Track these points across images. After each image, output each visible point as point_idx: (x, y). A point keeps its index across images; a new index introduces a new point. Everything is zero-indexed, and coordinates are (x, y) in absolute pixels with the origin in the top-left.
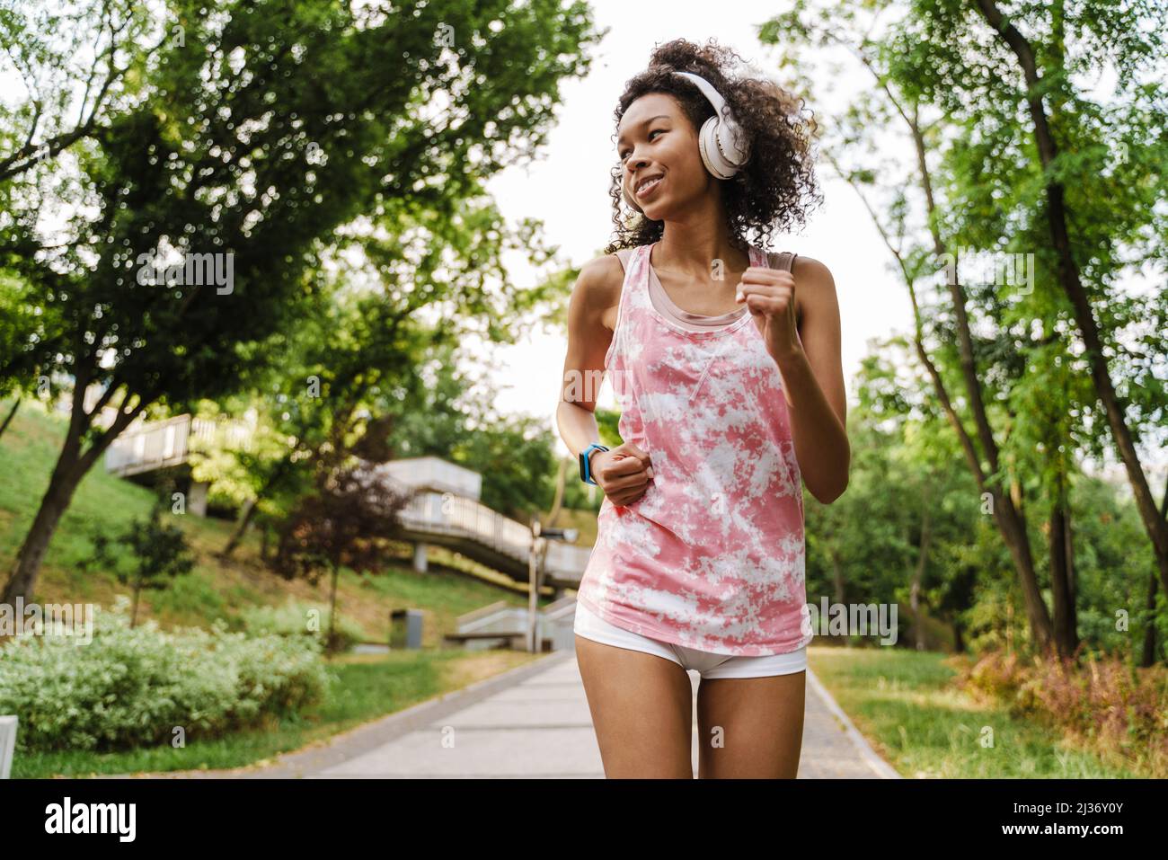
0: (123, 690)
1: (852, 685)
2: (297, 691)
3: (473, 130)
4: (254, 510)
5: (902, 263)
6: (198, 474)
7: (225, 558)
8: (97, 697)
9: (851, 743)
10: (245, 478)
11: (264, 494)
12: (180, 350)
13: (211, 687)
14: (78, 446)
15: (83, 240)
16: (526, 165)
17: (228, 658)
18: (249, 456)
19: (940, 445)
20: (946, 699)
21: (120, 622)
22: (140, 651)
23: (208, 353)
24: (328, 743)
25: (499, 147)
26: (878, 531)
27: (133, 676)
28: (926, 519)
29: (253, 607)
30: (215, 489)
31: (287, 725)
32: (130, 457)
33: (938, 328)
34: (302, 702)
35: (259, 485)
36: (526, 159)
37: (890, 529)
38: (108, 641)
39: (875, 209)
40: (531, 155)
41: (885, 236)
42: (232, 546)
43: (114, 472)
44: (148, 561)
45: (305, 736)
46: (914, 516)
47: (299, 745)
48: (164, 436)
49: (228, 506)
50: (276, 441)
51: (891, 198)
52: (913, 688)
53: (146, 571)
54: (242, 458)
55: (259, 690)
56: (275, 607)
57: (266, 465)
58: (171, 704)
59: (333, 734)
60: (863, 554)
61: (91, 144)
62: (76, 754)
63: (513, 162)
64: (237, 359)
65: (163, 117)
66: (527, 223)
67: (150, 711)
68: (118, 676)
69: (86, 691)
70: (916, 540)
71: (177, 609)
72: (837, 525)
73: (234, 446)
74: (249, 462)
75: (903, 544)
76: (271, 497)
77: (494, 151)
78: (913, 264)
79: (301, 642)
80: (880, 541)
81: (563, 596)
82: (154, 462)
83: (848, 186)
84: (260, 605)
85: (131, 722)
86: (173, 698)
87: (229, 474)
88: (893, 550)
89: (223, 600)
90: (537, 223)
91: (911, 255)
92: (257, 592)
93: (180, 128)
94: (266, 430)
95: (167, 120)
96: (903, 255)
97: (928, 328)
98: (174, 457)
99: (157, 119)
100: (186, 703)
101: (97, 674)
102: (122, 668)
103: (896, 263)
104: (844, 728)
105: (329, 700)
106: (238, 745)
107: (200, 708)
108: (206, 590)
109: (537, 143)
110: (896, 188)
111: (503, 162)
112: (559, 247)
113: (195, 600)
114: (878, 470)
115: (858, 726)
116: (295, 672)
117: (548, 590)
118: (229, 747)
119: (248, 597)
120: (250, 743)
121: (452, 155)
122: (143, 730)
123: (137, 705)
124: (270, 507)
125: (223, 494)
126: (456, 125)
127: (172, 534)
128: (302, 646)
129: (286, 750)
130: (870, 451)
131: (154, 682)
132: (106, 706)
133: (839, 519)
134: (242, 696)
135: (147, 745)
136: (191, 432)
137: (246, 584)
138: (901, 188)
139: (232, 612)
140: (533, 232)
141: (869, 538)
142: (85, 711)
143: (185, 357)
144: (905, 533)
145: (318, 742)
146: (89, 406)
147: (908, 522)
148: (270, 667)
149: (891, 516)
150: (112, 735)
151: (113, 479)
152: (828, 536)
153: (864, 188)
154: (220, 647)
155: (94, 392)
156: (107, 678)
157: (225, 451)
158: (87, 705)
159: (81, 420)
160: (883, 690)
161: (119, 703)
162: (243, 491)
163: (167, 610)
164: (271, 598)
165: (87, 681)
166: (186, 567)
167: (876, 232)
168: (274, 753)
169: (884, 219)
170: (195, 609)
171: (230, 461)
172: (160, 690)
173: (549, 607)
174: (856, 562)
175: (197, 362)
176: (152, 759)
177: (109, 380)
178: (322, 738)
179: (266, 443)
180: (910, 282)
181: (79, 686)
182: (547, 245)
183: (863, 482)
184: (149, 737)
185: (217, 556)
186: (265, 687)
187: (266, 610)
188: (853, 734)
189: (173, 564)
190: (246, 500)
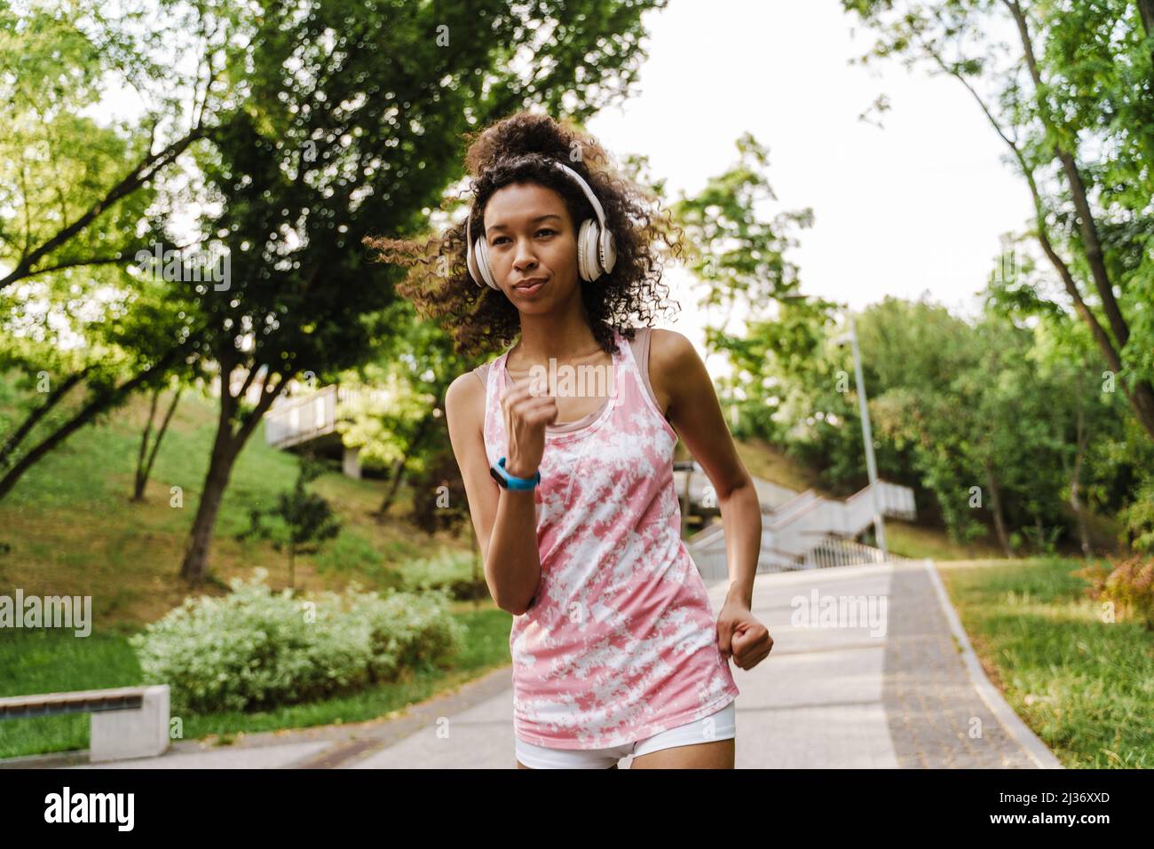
0: (266, 655)
1: (983, 601)
2: (431, 644)
3: (563, 76)
4: (402, 468)
5: (1019, 155)
6: (348, 440)
7: (381, 516)
8: (243, 662)
9: (964, 665)
10: (390, 440)
11: (410, 452)
12: (309, 329)
13: (344, 647)
14: (230, 428)
15: (213, 237)
16: (620, 104)
17: (360, 618)
18: (392, 419)
19: (1074, 341)
20: (1080, 611)
21: (257, 593)
22: (277, 618)
23: (333, 328)
24: (456, 691)
25: (592, 90)
26: (1032, 432)
27: (273, 640)
28: (1081, 415)
29: (408, 561)
30: (364, 452)
31: (423, 676)
32: (288, 429)
33: (1062, 218)
34: (435, 654)
35: (404, 444)
36: (619, 98)
37: (1043, 427)
38: (248, 611)
39: (985, 100)
40: (624, 93)
41: (997, 126)
42: (387, 505)
43: (274, 445)
44: (298, 529)
45: (436, 687)
46: (1069, 414)
47: (429, 694)
48: (314, 409)
49: (379, 467)
50: (416, 402)
51: (1000, 86)
52: (1044, 602)
53: (299, 538)
54: (386, 420)
55: (392, 645)
56: (428, 559)
57: (409, 424)
58: (309, 664)
59: (463, 682)
60: (1017, 456)
61: (205, 145)
62: (230, 716)
63: (607, 102)
64: (362, 328)
65: (254, 113)
66: (631, 161)
67: (291, 672)
68: (258, 643)
69: (232, 658)
70: (1071, 437)
71: (340, 567)
72: (987, 429)
73: (377, 410)
74: (393, 424)
75: (1058, 443)
76: (417, 455)
77: (587, 95)
78: (1030, 153)
79: (430, 596)
80: (1035, 442)
81: (711, 523)
82: (308, 432)
83: (954, 79)
84: (416, 557)
85: (274, 684)
86: (312, 659)
87: (376, 437)
88: (1048, 450)
89: (381, 556)
90: (642, 158)
91: (1029, 143)
92: (414, 546)
93: (272, 121)
94: (407, 391)
95: (259, 116)
96: (1020, 145)
97: (1051, 220)
98: (325, 426)
99: (248, 116)
100: (324, 662)
101: (240, 642)
102: (262, 635)
103: (1011, 154)
104: (961, 650)
105: (462, 649)
106: (372, 698)
107: (337, 666)
108: (365, 548)
109: (629, 80)
110: (1006, 73)
111: (596, 105)
112: (665, 180)
113: (356, 558)
114: (1025, 370)
115: (975, 647)
116: (424, 626)
117: (695, 520)
118: (365, 701)
119: (406, 551)
120: (383, 696)
121: (546, 105)
122: (288, 690)
123: (280, 668)
124: (417, 464)
125: (372, 457)
126: (544, 74)
127: (316, 502)
128: (432, 601)
129: (415, 701)
130: (1012, 351)
131: (294, 645)
132: (252, 670)
133: (988, 423)
134: (378, 652)
135: (292, 703)
136: (339, 401)
137: (402, 539)
138: (1013, 75)
139: (391, 567)
140: (639, 168)
141: (1021, 439)
142: (234, 674)
143: (313, 335)
144: (1060, 432)
145: (449, 691)
146: (235, 389)
147: (1063, 420)
148: (401, 623)
149: (1044, 415)
150: (260, 696)
151: (275, 452)
152: (977, 442)
153: (971, 80)
154: (355, 608)
155: (239, 375)
156: (249, 646)
157: (370, 416)
158: (234, 669)
159: (230, 404)
160: (1013, 606)
161: (262, 667)
162: (390, 451)
163: (331, 569)
164: (426, 550)
165: (233, 649)
166: (333, 532)
167: (989, 123)
168: (404, 705)
169: (995, 110)
170: (356, 567)
171: (375, 425)
172: (299, 653)
173: (695, 536)
174: (1010, 465)
175: (324, 339)
176: (292, 717)
177: (251, 363)
178: (452, 686)
179: (407, 405)
180: (1028, 173)
181: (226, 653)
182: (654, 180)
183: (1011, 383)
184: (293, 695)
185: (374, 515)
186: (399, 641)
187: (421, 563)
188: (970, 657)
189: (320, 529)
190: (394, 460)
